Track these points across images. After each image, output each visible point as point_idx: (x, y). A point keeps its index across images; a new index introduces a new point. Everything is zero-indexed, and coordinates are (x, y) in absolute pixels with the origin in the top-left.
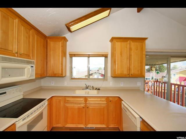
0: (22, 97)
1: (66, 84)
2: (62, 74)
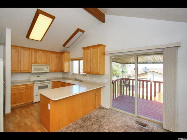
1: (69, 77)
2: (64, 71)
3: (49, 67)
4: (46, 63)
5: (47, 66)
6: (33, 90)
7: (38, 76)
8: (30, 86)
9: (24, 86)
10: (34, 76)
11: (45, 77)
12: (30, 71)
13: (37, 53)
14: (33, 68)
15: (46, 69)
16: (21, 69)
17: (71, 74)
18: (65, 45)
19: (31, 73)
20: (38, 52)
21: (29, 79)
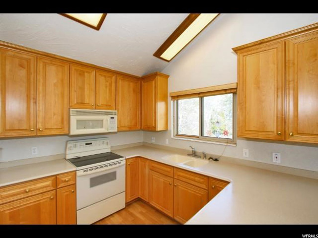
0: (109, 150)
1: (167, 142)
2: (155, 127)
3: (116, 117)
4: (108, 106)
5: (110, 113)
6: (75, 192)
7: (86, 144)
8: (65, 181)
9: (48, 183)
10: (78, 144)
11: (105, 146)
12: (66, 132)
13: (84, 75)
14: (74, 119)
15: (109, 124)
16: (40, 126)
17: (172, 136)
18: (161, 54)
19: (68, 135)
20: (89, 73)
21: (62, 152)
